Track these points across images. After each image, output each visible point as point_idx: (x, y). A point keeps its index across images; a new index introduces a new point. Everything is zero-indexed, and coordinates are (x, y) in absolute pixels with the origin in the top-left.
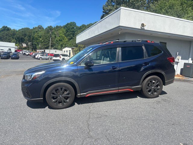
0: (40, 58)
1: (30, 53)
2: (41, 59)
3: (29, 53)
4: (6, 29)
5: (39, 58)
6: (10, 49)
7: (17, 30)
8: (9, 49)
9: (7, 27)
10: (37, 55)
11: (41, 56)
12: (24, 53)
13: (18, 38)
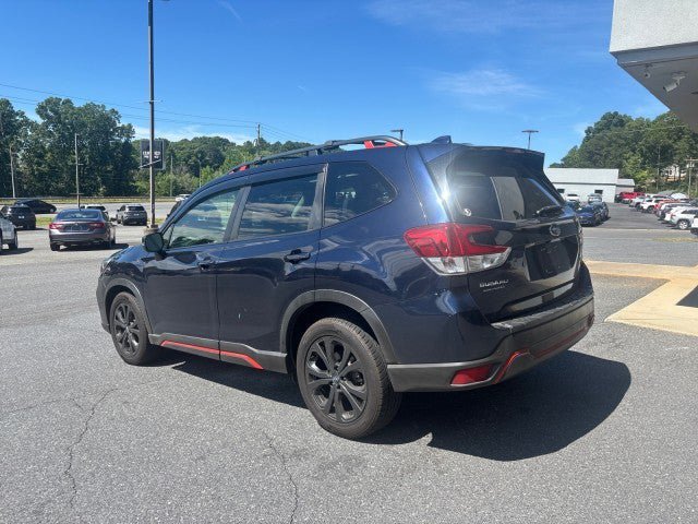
0: (680, 220)
1: (657, 201)
2: (683, 226)
3: (653, 203)
4: (615, 121)
5: (675, 220)
6: (600, 192)
7: (652, 119)
8: (597, 191)
9: (616, 113)
10: (674, 210)
11: (684, 212)
12: (638, 203)
13: (651, 149)
